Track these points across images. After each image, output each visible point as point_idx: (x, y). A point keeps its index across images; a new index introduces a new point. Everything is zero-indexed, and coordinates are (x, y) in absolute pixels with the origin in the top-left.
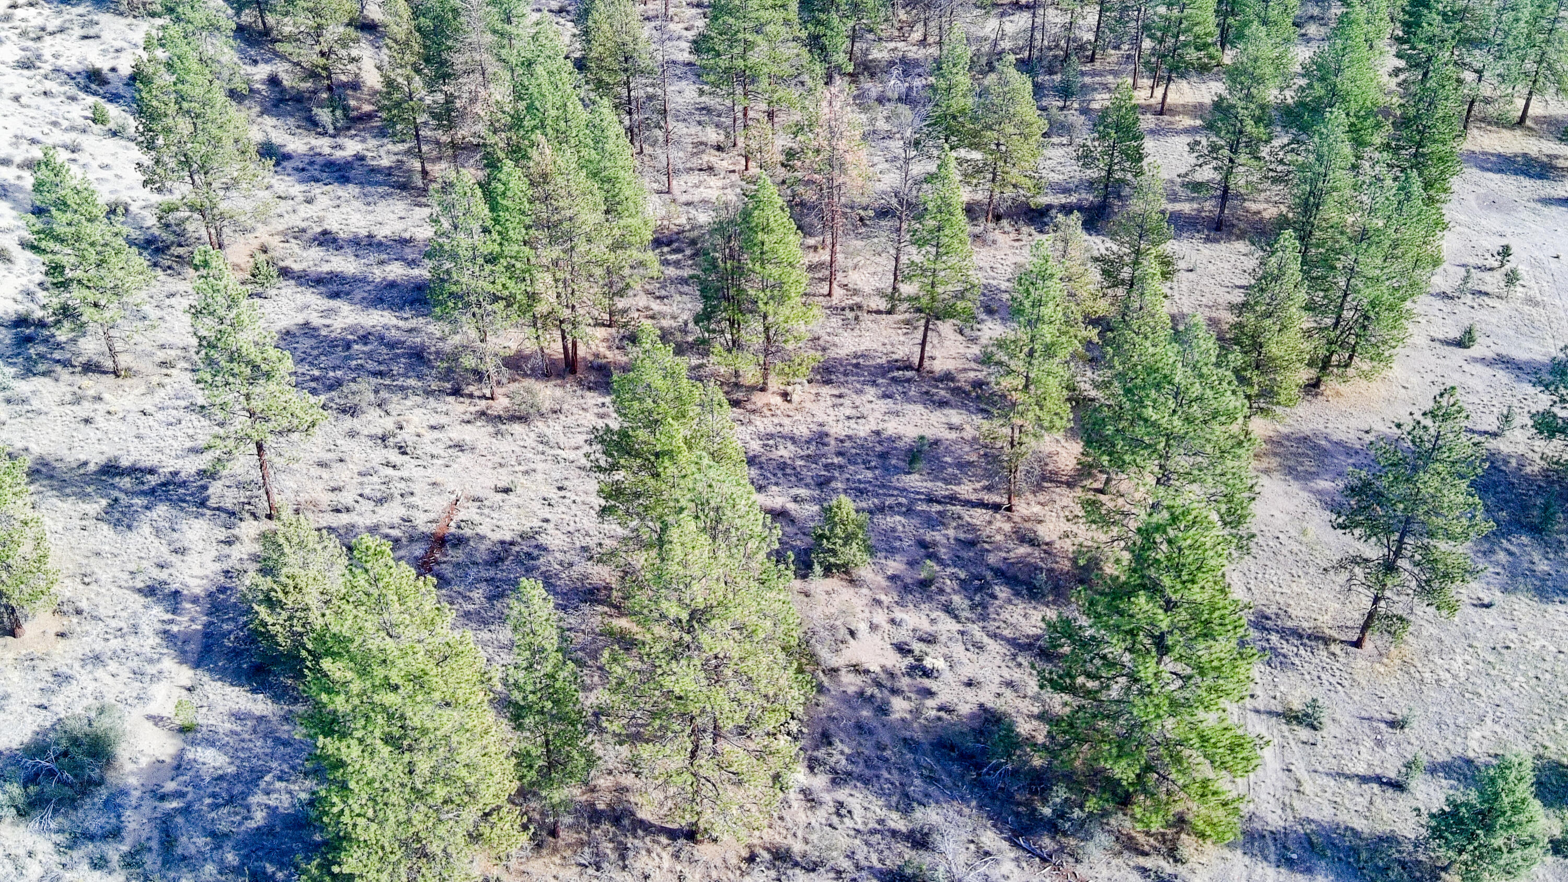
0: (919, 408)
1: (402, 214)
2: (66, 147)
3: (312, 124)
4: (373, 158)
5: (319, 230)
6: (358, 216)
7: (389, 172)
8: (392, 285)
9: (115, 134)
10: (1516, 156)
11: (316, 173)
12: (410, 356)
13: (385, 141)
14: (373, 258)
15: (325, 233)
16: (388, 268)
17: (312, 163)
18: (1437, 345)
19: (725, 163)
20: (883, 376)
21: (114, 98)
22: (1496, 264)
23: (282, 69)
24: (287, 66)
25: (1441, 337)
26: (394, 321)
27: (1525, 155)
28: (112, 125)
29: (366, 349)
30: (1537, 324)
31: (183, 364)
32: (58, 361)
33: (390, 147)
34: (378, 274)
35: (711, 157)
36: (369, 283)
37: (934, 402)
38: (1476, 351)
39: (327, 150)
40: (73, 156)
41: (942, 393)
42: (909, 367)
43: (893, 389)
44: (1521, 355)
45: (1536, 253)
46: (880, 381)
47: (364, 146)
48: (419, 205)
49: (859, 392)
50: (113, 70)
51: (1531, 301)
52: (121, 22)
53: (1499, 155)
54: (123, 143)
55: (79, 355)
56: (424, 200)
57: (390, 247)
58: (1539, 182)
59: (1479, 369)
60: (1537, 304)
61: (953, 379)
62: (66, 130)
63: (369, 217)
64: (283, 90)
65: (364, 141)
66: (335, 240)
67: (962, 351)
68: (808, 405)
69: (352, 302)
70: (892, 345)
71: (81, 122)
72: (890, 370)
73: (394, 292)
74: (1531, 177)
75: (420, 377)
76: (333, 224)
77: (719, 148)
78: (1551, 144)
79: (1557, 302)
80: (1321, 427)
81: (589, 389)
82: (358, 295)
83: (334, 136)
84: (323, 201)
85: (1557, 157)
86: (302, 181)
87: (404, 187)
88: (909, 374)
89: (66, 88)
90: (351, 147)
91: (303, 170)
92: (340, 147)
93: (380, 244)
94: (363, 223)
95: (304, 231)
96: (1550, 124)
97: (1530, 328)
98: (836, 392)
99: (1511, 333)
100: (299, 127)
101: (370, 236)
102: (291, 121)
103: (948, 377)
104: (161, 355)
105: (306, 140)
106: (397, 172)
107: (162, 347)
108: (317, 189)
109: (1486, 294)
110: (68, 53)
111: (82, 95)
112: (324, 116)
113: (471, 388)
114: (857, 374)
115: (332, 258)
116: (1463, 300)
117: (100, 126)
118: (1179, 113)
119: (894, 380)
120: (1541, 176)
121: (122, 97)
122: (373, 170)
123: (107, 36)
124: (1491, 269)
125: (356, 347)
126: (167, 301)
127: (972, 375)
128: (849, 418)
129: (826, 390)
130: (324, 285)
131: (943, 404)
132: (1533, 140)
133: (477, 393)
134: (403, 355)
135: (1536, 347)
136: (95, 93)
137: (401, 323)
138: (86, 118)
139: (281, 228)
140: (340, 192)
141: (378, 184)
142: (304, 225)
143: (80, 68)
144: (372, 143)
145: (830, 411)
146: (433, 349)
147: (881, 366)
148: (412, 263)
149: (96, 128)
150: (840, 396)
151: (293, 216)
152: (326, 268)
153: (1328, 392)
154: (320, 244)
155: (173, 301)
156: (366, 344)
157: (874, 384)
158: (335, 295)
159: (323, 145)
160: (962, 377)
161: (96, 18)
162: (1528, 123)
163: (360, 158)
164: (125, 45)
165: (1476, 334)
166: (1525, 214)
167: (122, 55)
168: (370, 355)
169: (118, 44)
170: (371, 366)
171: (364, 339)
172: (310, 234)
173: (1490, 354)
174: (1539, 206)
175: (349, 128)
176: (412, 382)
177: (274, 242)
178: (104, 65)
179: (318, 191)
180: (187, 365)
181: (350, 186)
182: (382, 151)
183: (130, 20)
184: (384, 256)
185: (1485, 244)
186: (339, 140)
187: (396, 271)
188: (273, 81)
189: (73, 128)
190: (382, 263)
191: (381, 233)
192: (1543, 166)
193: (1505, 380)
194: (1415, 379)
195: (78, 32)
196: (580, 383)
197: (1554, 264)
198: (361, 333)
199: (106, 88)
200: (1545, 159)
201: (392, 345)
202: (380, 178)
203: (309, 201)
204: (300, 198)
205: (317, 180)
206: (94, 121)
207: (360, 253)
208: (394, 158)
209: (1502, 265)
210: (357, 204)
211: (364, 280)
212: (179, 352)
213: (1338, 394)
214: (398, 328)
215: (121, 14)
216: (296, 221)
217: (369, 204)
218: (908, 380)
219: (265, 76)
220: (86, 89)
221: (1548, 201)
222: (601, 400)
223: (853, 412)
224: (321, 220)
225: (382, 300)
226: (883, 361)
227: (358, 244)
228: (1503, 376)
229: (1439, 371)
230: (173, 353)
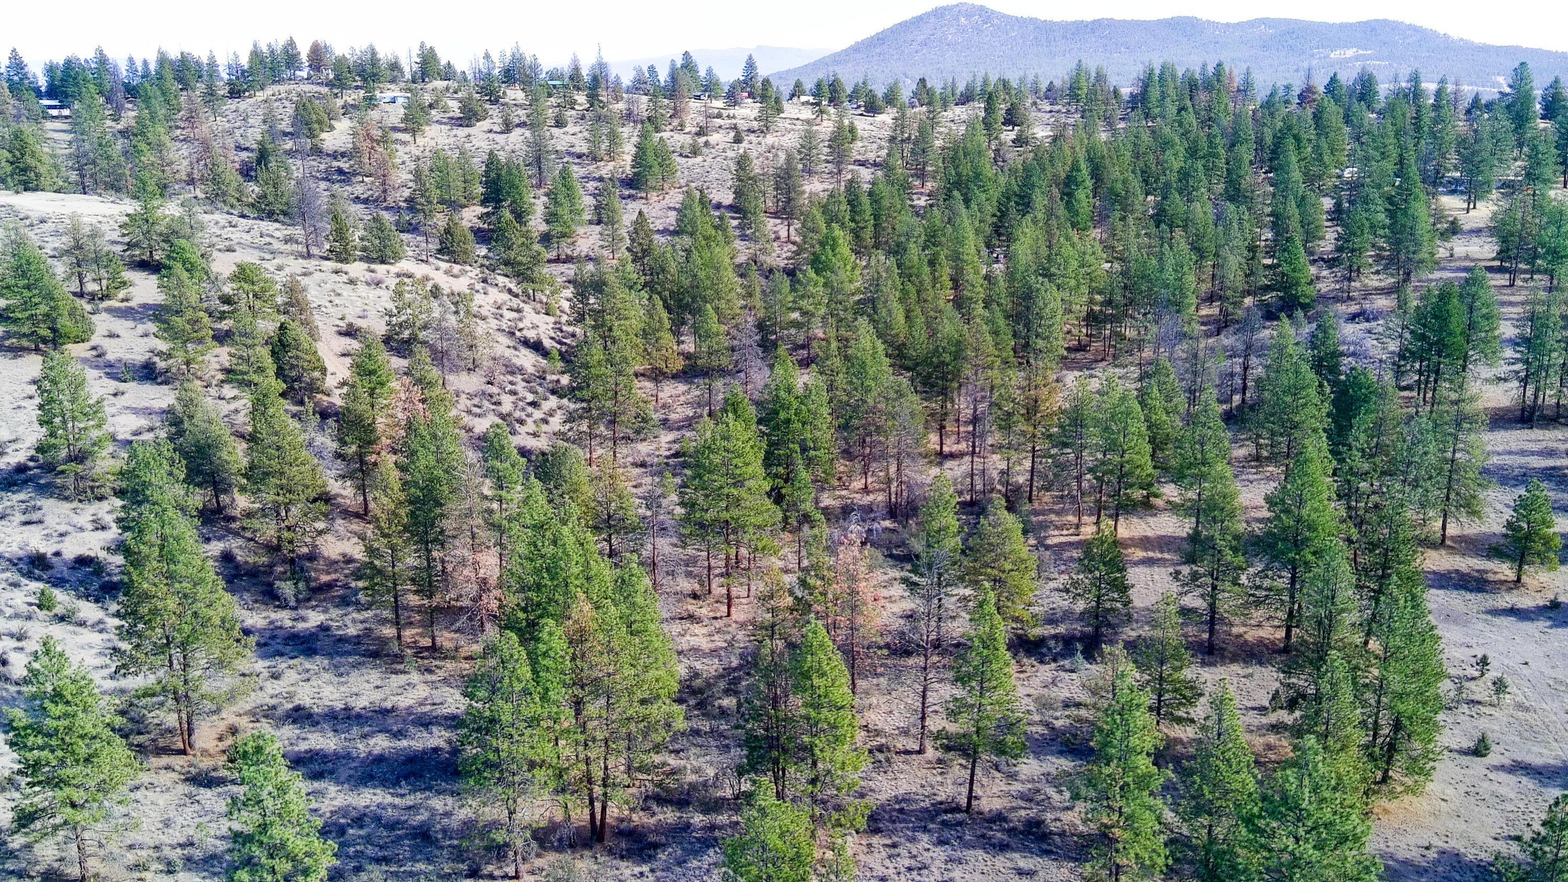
0: (980, 853)
1: (379, 683)
2: (12, 635)
3: (271, 597)
4: (339, 628)
5: (290, 706)
6: (331, 688)
7: (357, 640)
8: (380, 759)
9: (62, 619)
10: (1449, 572)
11: (280, 647)
12: (414, 836)
13: (350, 609)
14: (355, 731)
15: (298, 709)
16: (372, 742)
17: (273, 637)
18: (1456, 755)
19: (704, 611)
20: (932, 819)
21: (59, 582)
22: (1477, 674)
23: (234, 545)
24: (241, 542)
25: (1456, 747)
26: (389, 799)
27: (1457, 571)
28: (59, 610)
29: (362, 832)
30: (1535, 728)
31: (155, 866)
32: (12, 872)
33: (355, 615)
34: (362, 748)
35: (691, 606)
36: (353, 759)
37: (994, 846)
38: (1493, 758)
39: (288, 623)
40: (20, 644)
41: (999, 835)
42: (957, 809)
43: (946, 834)
44: (1537, 761)
45: (1506, 662)
46: (931, 826)
47: (327, 616)
48: (396, 672)
49: (913, 840)
50: (57, 554)
51: (1520, 706)
52: (66, 506)
53: (1434, 573)
54: (70, 628)
55: (36, 863)
56: (401, 667)
57: (371, 718)
58: (1479, 595)
59: (1503, 776)
60: (1527, 710)
61: (1005, 820)
62: (10, 617)
63: (342, 689)
64: (237, 566)
65: (326, 611)
66: (310, 716)
67: (1005, 788)
68: (862, 857)
69: (338, 782)
70: (932, 787)
71: (24, 609)
72: (938, 813)
73: (384, 767)
74: (1471, 591)
75: (429, 860)
76: (305, 697)
77: (695, 596)
78: (1476, 561)
79: (1544, 706)
80: (1382, 846)
81: (622, 857)
82: (344, 773)
83: (295, 608)
84: (291, 676)
85: (1486, 572)
86: (264, 657)
87: (375, 655)
88: (959, 816)
89: (8, 574)
90: (314, 618)
91: (265, 644)
92: (303, 619)
93: (359, 716)
94: (337, 696)
95: (274, 708)
96: (1466, 542)
97: (1531, 733)
98: (889, 842)
99: (1517, 739)
100: (256, 601)
101: (347, 709)
102: (246, 596)
103: (999, 818)
104: (131, 857)
105: (264, 614)
106: (365, 641)
107: (131, 847)
108: (282, 664)
109: (1479, 703)
110: (9, 539)
111: (24, 581)
112: (287, 588)
113: (490, 868)
114: (904, 821)
115: (309, 736)
116: (1461, 710)
117: (45, 612)
118: (1130, 546)
119: (944, 823)
120: (1480, 590)
121: (67, 581)
122: (342, 640)
123: (50, 521)
124: (1473, 679)
125: (351, 831)
126: (132, 795)
127: (1023, 813)
128: (910, 869)
129: (876, 840)
130: (304, 764)
131: (1003, 847)
132: (1458, 558)
133: (496, 873)
134: (406, 835)
135: (1545, 751)
136: (39, 579)
137: (397, 801)
138: (30, 604)
139: (248, 707)
140: (308, 665)
141: (349, 653)
142: (273, 702)
143: (21, 553)
144: (335, 613)
145: (887, 863)
146: (438, 827)
147: (926, 810)
148: (399, 734)
149: (41, 614)
150: (894, 846)
151: (260, 694)
152: (303, 747)
153: (1376, 810)
154: (294, 722)
155: (138, 795)
156: (361, 827)
157: (925, 830)
158: (316, 776)
159: (284, 618)
160: (1012, 816)
161: (39, 503)
162: (1448, 542)
163: (324, 628)
164: (70, 529)
165: (1489, 742)
166: (1480, 626)
167: (67, 539)
168: (368, 839)
169: (62, 528)
170: (370, 851)
171: (359, 821)
172: (280, 712)
173: (1507, 762)
174: (1489, 617)
175: (309, 600)
176: (421, 866)
177: (244, 722)
178: (47, 549)
179: (284, 665)
180: (161, 867)
181: (318, 658)
182: (348, 620)
183: (75, 504)
184: (367, 729)
185: (1457, 655)
186: (302, 612)
187: (381, 743)
188: (227, 557)
189: (17, 616)
190: (364, 736)
191: (360, 704)
192: (1477, 580)
193: (1531, 786)
194: (1450, 791)
195: (19, 517)
196: (611, 852)
197: (1525, 670)
198: (354, 814)
199: (50, 572)
200: (1476, 574)
201: (392, 826)
202: (348, 647)
203: (275, 676)
204: (266, 674)
205: (282, 655)
206: (40, 607)
207: (339, 727)
208: (361, 626)
209: (1483, 675)
210: (327, 676)
211: (348, 756)
212: (151, 852)
213: (1386, 811)
214: (394, 806)
215: (66, 499)
216: (263, 698)
217: (341, 675)
218: (960, 824)
219: (217, 553)
220: (29, 575)
221: (1495, 612)
222: (637, 870)
223: (913, 863)
224: (290, 696)
225: (371, 777)
226: (927, 804)
227: (336, 718)
228: (1528, 782)
229: (1468, 781)
230: (144, 853)
